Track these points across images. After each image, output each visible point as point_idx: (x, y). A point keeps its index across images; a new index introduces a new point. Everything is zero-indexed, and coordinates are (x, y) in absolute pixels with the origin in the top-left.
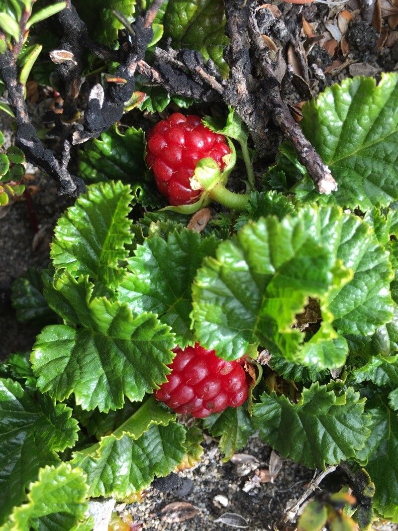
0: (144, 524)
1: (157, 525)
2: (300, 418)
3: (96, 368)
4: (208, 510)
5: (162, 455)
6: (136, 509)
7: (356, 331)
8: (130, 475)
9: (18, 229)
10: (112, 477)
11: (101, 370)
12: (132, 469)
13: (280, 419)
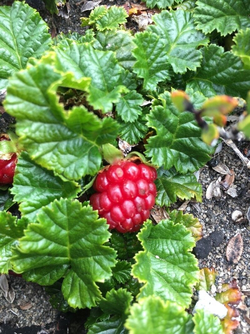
0: (234, 277)
1: (239, 269)
2: (181, 138)
3: (88, 262)
4: (243, 228)
5: (180, 243)
6: (221, 279)
7: (116, 78)
8: (185, 271)
9: (29, 289)
10: (180, 284)
11: (91, 259)
12: (181, 268)
13: (181, 153)
